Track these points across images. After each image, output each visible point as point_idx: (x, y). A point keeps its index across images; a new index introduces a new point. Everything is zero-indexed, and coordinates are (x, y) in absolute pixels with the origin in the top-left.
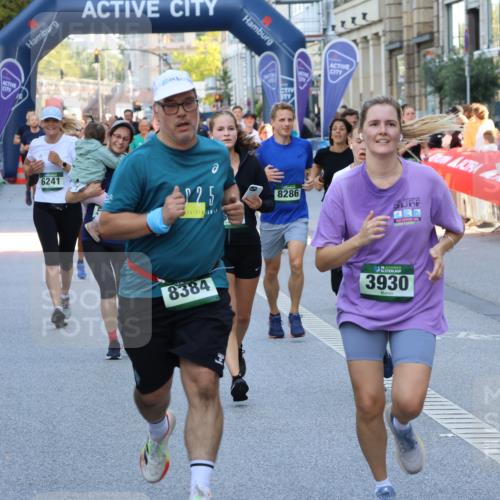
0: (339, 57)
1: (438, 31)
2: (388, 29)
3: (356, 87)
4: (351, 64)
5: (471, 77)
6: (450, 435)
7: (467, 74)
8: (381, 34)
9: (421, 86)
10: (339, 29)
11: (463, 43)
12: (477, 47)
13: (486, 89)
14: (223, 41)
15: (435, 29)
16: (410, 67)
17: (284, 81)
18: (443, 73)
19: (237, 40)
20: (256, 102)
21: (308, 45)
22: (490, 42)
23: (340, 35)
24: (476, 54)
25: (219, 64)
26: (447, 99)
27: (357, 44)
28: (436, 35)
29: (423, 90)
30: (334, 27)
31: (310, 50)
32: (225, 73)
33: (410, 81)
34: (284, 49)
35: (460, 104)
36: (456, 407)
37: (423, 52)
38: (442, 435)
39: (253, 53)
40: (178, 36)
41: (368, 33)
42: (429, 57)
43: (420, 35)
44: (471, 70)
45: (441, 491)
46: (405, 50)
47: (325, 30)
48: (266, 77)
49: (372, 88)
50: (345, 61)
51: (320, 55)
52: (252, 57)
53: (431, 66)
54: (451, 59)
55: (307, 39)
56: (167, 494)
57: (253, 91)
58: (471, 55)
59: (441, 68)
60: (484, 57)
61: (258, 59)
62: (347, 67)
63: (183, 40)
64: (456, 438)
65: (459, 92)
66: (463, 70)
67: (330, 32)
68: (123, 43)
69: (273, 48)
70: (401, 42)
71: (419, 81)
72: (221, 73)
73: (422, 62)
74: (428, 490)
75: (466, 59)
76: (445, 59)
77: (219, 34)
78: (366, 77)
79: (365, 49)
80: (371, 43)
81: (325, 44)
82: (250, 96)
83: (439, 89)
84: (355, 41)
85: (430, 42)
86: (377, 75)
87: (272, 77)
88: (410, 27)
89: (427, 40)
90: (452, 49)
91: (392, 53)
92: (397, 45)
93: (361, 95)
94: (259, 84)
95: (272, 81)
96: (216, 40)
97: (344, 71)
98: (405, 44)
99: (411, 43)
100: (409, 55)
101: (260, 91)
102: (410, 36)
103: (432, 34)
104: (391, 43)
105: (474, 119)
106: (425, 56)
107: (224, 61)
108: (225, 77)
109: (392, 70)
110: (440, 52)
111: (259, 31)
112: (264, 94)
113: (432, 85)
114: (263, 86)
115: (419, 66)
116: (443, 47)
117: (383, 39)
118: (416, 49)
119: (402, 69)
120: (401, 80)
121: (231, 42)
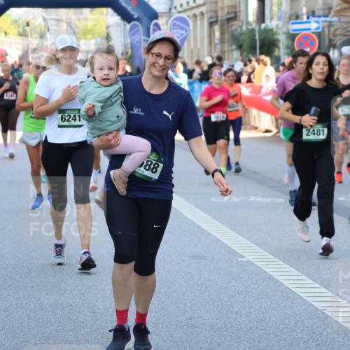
0: (179, 26)
1: (240, 12)
2: (209, 9)
3: (189, 45)
4: (186, 30)
5: (260, 40)
6: (244, 259)
7: (257, 38)
8: (204, 12)
9: (229, 45)
10: (179, 9)
11: (255, 19)
12: (263, 21)
13: (269, 48)
14: (107, 14)
15: (238, 10)
16: (222, 33)
17: (144, 40)
18: (243, 37)
19: (116, 14)
20: (127, 53)
21: (160, 18)
22: (272, 19)
23: (180, 12)
24: (263, 26)
25: (104, 29)
26: (245, 54)
27: (190, 18)
28: (238, 14)
29: (230, 48)
30: (175, 8)
31: (161, 21)
32: (108, 35)
33: (222, 42)
34: (145, 19)
35: (253, 56)
36: (249, 242)
37: (230, 24)
38: (240, 259)
39: (126, 23)
40: (78, 10)
41: (197, 11)
42: (234, 27)
43: (228, 13)
44: (260, 35)
45: (238, 294)
46: (219, 23)
47: (170, 9)
48: (133, 37)
49: (199, 46)
50: (182, 28)
51: (167, 24)
52: (125, 25)
53: (235, 32)
54: (247, 29)
55: (159, 15)
56: (69, 294)
57: (125, 47)
58: (260, 26)
59: (241, 34)
60: (268, 28)
61: (128, 26)
62: (183, 32)
63: (82, 14)
64: (248, 261)
65: (252, 49)
66: (255, 36)
67: (173, 11)
68: (44, 14)
69: (138, 19)
70: (217, 17)
71: (228, 42)
72: (106, 35)
73: (230, 30)
74: (230, 293)
75: (257, 29)
76: (244, 28)
77: (104, 10)
78: (195, 39)
79: (195, 22)
80: (198, 18)
81: (170, 18)
82: (123, 50)
83: (240, 47)
84: (189, 16)
85: (235, 18)
86: (202, 38)
87: (137, 38)
88: (222, 8)
89: (233, 17)
90: (248, 23)
91: (211, 24)
92: (214, 20)
93: (192, 50)
94: (129, 41)
95: (137, 40)
96: (102, 13)
97: (182, 35)
98: (219, 19)
99: (223, 18)
100: (222, 26)
101: (129, 46)
102: (222, 14)
103: (236, 13)
104: (211, 18)
105: (261, 65)
106: (231, 26)
107: (108, 27)
108: (108, 37)
109: (211, 35)
110: (240, 24)
111: (129, 9)
112: (132, 48)
113: (235, 44)
114: (132, 44)
115: (228, 33)
116: (242, 22)
117: (206, 16)
118: (226, 22)
119: (217, 34)
120: (217, 41)
121: (112, 16)
